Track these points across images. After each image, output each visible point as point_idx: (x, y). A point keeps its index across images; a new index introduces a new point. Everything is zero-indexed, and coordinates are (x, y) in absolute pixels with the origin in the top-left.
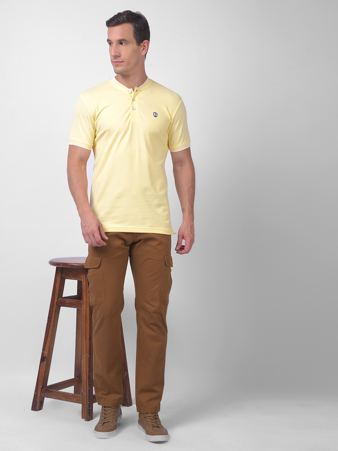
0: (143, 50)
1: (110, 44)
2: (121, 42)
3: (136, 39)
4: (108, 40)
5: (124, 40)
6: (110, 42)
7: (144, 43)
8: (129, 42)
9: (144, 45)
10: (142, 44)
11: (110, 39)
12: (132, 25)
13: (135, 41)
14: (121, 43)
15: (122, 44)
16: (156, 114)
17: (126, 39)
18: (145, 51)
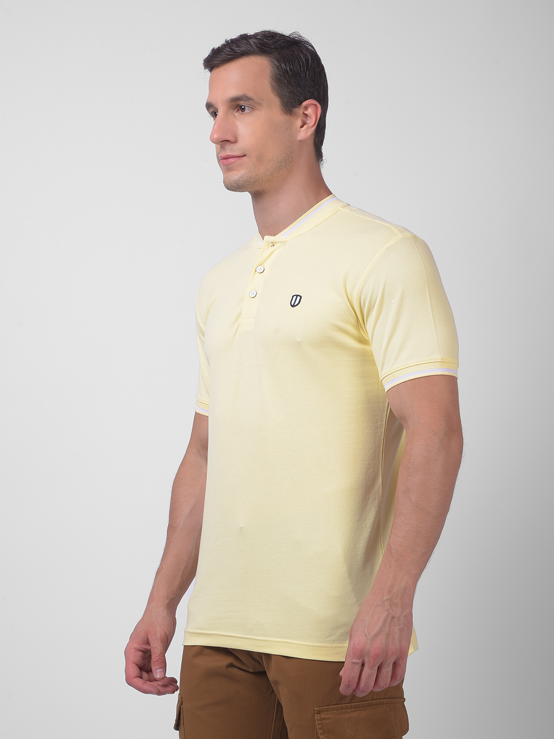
0: (302, 127)
1: (214, 114)
2: (238, 105)
3: (281, 96)
4: (209, 106)
5: (246, 98)
6: (212, 109)
7: (306, 108)
8: (260, 104)
9: (306, 112)
10: (300, 111)
11: (213, 102)
12: (271, 61)
13: (276, 101)
14: (241, 109)
15: (243, 110)
16: (299, 298)
17: (250, 94)
18: (308, 128)
